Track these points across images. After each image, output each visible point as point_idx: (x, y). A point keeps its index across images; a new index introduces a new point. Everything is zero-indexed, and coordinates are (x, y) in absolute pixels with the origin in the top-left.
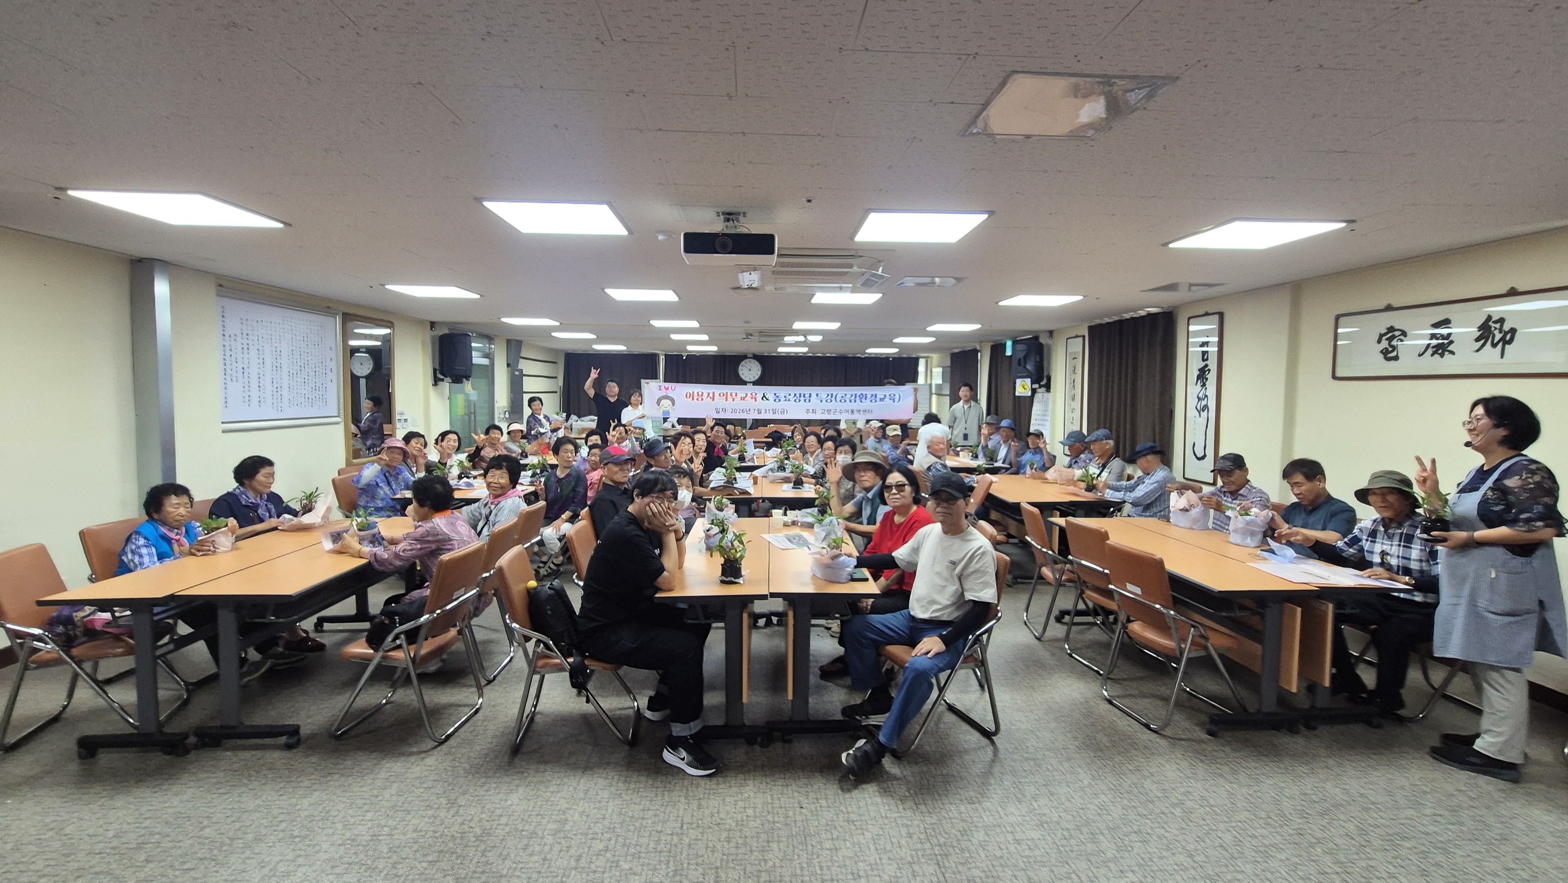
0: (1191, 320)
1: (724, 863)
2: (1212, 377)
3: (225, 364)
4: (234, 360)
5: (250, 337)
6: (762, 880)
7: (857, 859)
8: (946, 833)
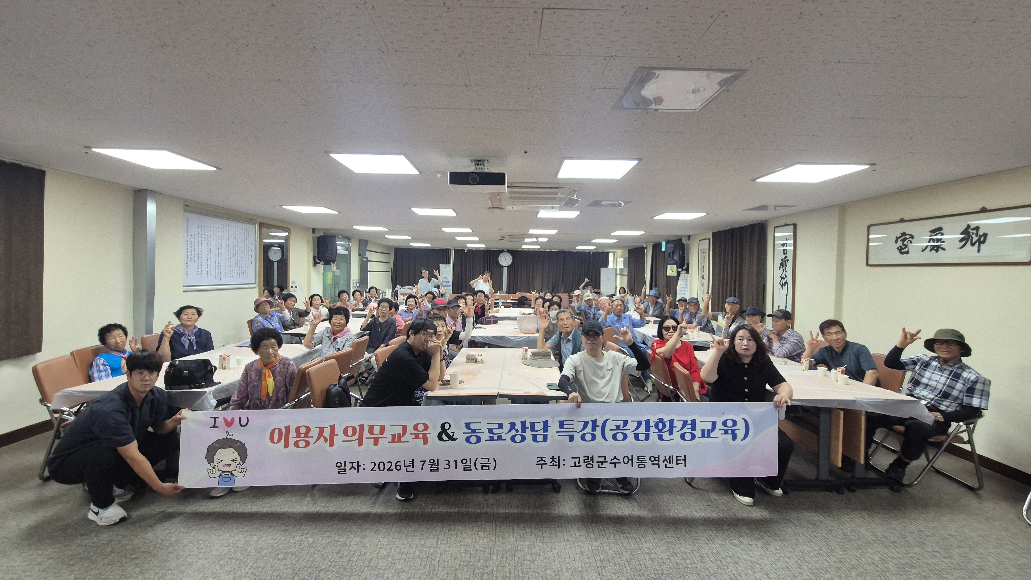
0: (776, 229)
1: (461, 567)
2: (790, 264)
3: (187, 252)
4: (193, 249)
5: (203, 236)
6: (484, 579)
7: (546, 568)
8: (605, 552)
